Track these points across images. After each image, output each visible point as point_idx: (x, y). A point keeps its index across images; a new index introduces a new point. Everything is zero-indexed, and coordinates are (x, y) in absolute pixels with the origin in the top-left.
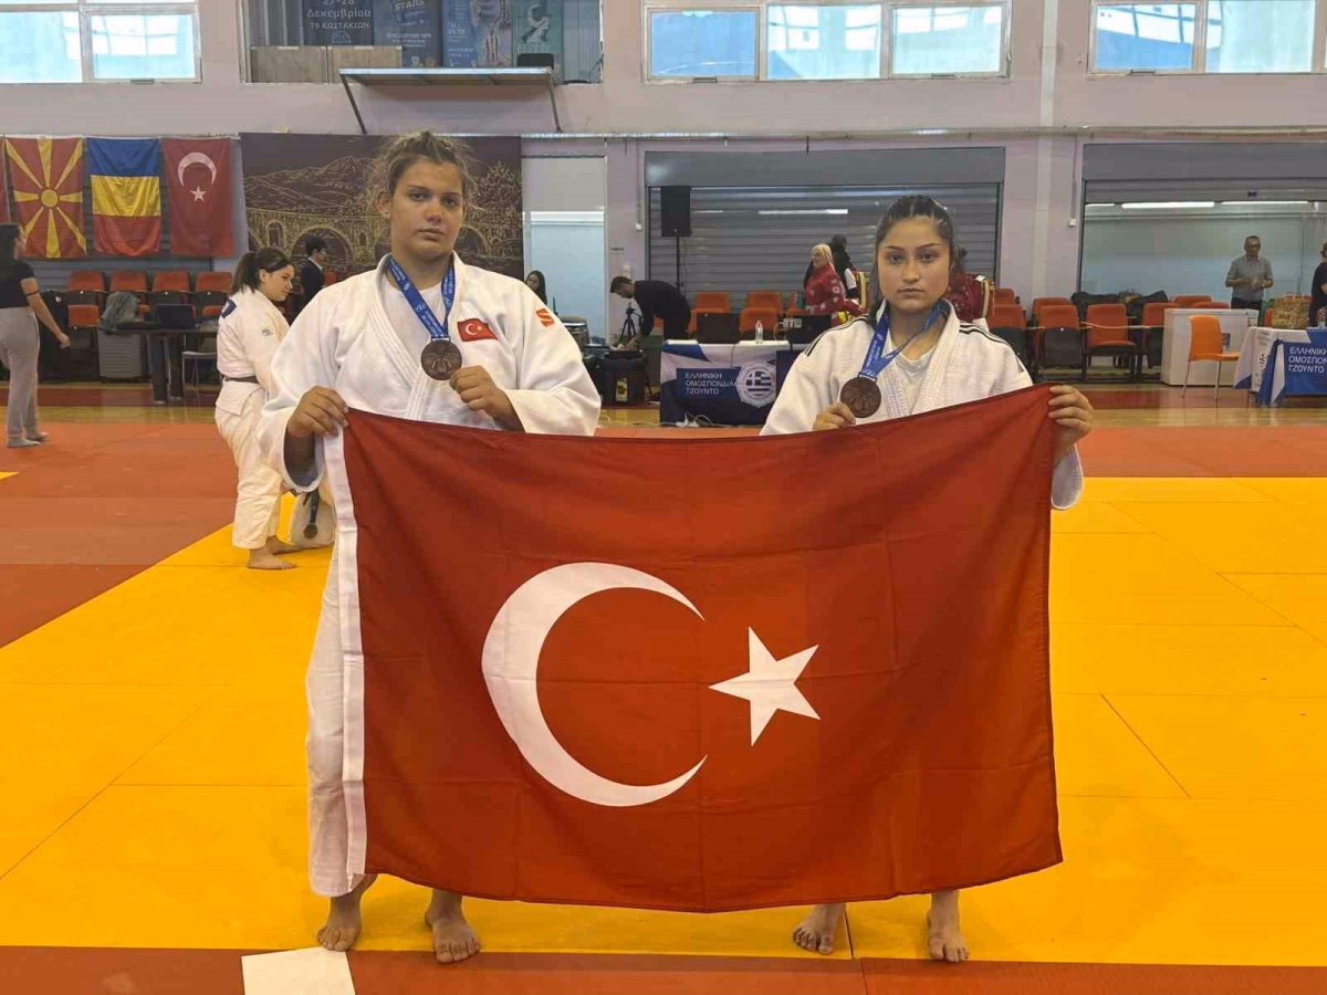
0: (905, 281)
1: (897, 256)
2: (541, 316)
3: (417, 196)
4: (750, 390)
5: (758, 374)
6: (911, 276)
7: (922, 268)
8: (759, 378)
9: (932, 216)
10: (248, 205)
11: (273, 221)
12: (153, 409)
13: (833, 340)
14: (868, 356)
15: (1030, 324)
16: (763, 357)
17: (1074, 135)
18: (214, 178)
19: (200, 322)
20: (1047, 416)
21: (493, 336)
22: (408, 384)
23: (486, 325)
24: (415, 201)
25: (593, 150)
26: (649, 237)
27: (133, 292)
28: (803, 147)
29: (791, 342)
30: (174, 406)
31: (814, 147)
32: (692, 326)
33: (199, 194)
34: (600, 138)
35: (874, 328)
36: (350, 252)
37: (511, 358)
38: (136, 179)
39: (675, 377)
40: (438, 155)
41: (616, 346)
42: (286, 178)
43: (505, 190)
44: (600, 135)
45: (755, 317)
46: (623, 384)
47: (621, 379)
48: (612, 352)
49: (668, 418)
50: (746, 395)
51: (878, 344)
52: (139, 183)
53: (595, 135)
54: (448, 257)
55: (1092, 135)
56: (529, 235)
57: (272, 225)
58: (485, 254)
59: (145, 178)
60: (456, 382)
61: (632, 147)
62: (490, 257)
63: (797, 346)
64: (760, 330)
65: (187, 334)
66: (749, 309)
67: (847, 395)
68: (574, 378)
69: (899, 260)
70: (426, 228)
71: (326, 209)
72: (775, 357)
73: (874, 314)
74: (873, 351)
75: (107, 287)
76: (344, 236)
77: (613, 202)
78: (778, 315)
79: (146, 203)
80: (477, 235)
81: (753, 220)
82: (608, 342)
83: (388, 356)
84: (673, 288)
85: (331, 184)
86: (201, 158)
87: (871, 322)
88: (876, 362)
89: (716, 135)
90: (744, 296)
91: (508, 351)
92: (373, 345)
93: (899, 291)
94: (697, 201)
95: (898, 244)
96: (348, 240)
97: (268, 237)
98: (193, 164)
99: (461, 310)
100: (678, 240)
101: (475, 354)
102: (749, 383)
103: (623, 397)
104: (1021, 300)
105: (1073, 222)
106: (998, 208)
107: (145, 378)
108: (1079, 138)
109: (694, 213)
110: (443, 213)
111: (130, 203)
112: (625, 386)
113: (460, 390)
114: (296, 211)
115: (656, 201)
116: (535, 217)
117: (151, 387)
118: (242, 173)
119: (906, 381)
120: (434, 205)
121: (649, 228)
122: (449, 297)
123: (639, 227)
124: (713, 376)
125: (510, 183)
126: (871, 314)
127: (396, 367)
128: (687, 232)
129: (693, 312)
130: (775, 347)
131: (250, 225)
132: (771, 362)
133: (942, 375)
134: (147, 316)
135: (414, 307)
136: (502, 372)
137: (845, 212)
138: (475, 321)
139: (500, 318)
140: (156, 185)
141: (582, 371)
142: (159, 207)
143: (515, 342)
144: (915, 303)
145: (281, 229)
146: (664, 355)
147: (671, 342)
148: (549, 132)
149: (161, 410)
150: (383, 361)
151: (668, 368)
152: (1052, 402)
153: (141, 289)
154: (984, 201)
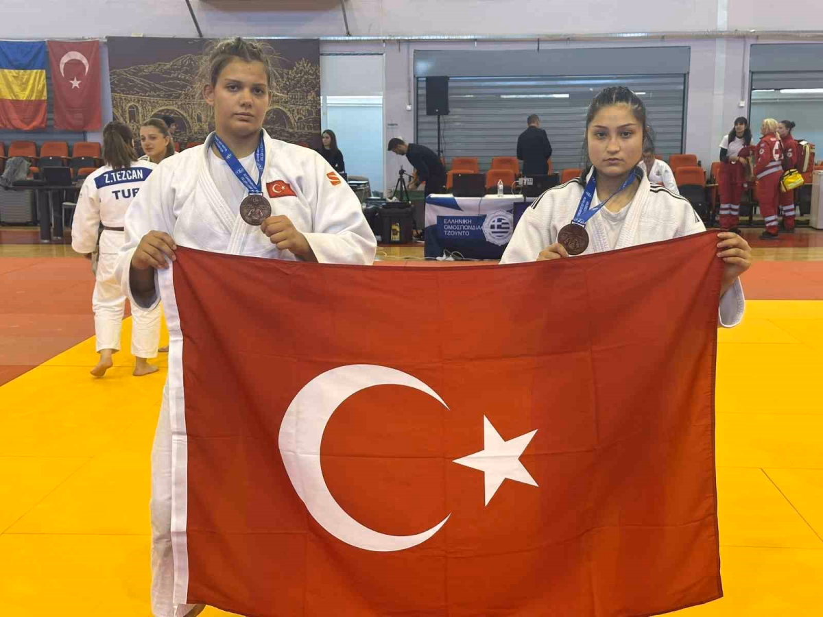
0: (608, 152)
1: (603, 133)
2: (330, 178)
3: (233, 87)
4: (493, 232)
5: (499, 220)
6: (613, 148)
7: (622, 143)
8: (500, 223)
9: (630, 103)
10: (113, 91)
11: (132, 103)
12: (40, 246)
13: (552, 196)
14: (579, 208)
15: (709, 182)
16: (502, 208)
17: (743, 37)
18: (87, 70)
19: (76, 180)
20: (715, 255)
21: (294, 194)
22: (228, 231)
23: (288, 186)
24: (231, 91)
25: (374, 49)
26: (417, 117)
27: (26, 158)
28: (534, 47)
29: (525, 196)
30: (56, 244)
31: (543, 46)
32: (449, 184)
33: (76, 83)
34: (379, 40)
35: (584, 188)
36: (190, 127)
37: (308, 211)
38: (28, 71)
39: (436, 222)
40: (248, 55)
41: (391, 198)
42: (141, 70)
43: (307, 80)
44: (380, 38)
45: (498, 176)
46: (396, 227)
47: (395, 223)
48: (388, 203)
49: (431, 254)
50: (490, 237)
51: (586, 199)
52: (30, 75)
53: (376, 38)
54: (258, 133)
55: (757, 37)
56: (325, 114)
57: (131, 107)
58: (293, 128)
59: (35, 71)
60: (266, 227)
61: (404, 47)
62: (296, 130)
63: (529, 199)
64: (501, 186)
65: (66, 190)
66: (493, 170)
67: (563, 237)
68: (356, 224)
69: (604, 136)
70: (239, 112)
71: (171, 95)
72: (512, 208)
73: (584, 177)
74: (582, 205)
75: (6, 154)
76: (184, 114)
77: (389, 88)
78: (515, 175)
79: (35, 91)
80: (285, 114)
81: (496, 102)
82: (385, 195)
83: (213, 209)
84: (435, 155)
85: (176, 75)
86: (77, 55)
87: (582, 183)
88: (585, 211)
89: (469, 37)
90: (490, 160)
91: (305, 205)
92: (201, 200)
93: (604, 160)
94: (452, 88)
95: (604, 124)
96: (188, 118)
97: (127, 115)
98: (72, 60)
99: (269, 174)
100: (439, 118)
101: (280, 207)
102: (493, 227)
103: (396, 238)
104: (702, 163)
105: (743, 104)
106: (684, 93)
107: (34, 223)
108: (747, 40)
109: (450, 97)
110: (253, 100)
111: (24, 89)
112: (398, 229)
113: (270, 234)
114: (148, 96)
115: (422, 88)
116: (330, 100)
117: (39, 229)
118: (108, 68)
119: (609, 228)
120: (246, 95)
121: (417, 109)
122: (261, 163)
123: (409, 107)
124: (465, 221)
125: (311, 74)
126: (582, 177)
127: (219, 217)
128: (447, 113)
129: (450, 173)
130: (513, 199)
131: (114, 107)
132: (510, 211)
133: (637, 224)
134: (36, 176)
135: (234, 172)
136: (300, 220)
137: (567, 96)
138: (279, 182)
139: (299, 179)
140: (44, 76)
141: (362, 219)
142: (45, 93)
143: (310, 198)
144: (616, 169)
145: (137, 109)
146: (427, 205)
147: (433, 196)
148: (341, 36)
149: (46, 247)
150: (210, 213)
151: (431, 216)
152: (720, 245)
153: (32, 155)
154: (672, 87)
